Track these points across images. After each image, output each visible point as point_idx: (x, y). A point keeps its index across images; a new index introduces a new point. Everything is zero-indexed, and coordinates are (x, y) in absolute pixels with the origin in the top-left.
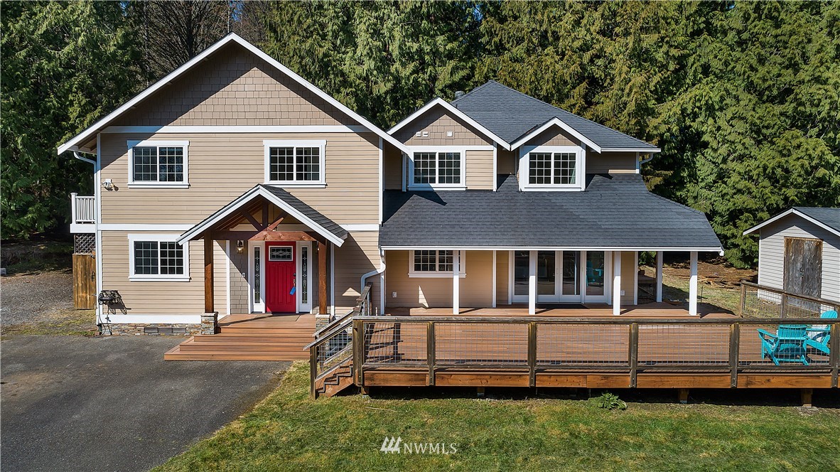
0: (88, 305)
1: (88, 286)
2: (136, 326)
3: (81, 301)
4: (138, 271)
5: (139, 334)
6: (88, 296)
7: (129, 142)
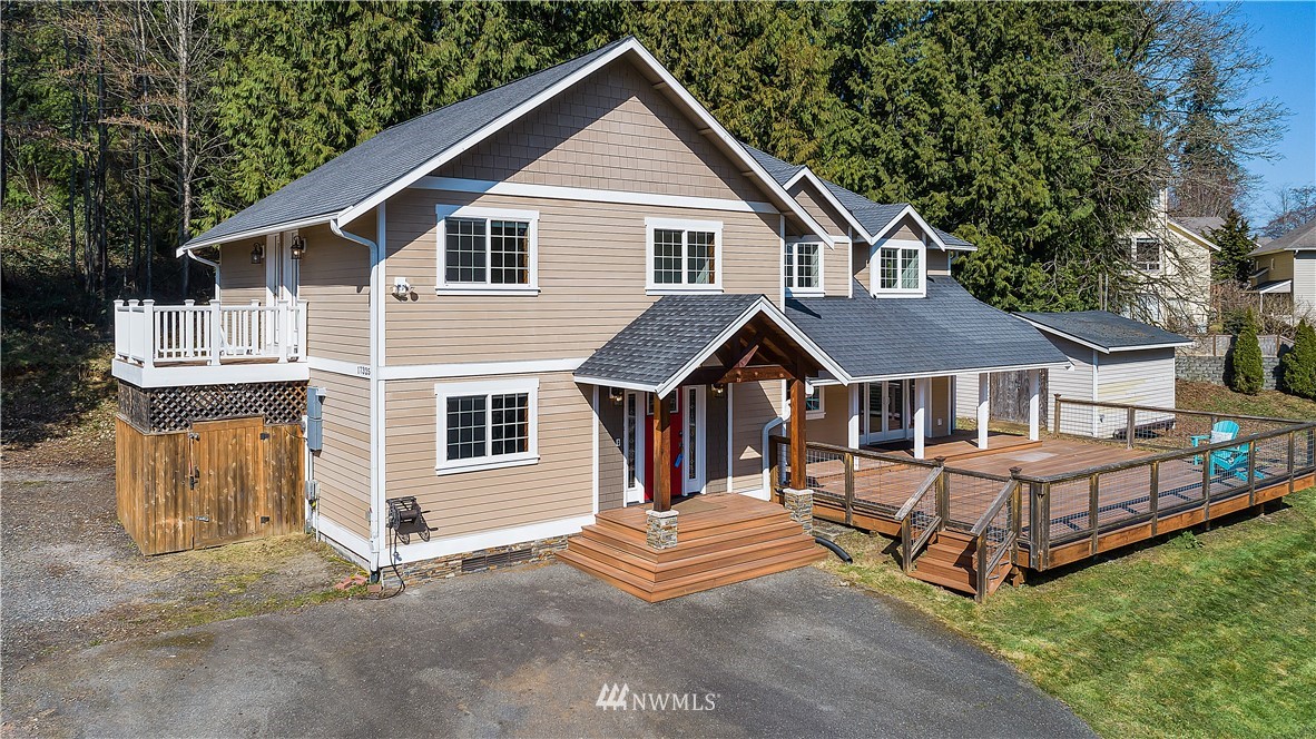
0: (180, 543)
1: (180, 500)
2: (447, 560)
3: (164, 535)
4: (453, 454)
5: (453, 575)
6: (180, 523)
7: (440, 209)
